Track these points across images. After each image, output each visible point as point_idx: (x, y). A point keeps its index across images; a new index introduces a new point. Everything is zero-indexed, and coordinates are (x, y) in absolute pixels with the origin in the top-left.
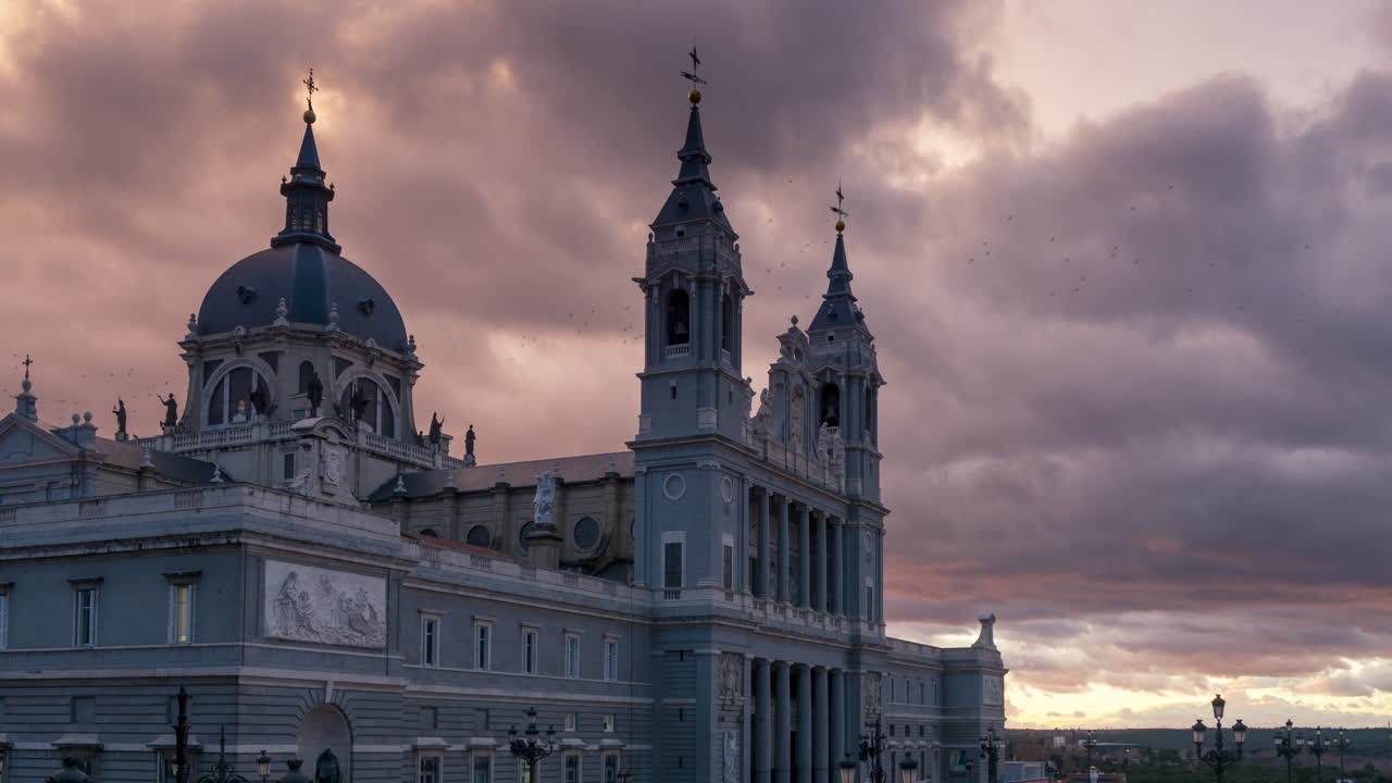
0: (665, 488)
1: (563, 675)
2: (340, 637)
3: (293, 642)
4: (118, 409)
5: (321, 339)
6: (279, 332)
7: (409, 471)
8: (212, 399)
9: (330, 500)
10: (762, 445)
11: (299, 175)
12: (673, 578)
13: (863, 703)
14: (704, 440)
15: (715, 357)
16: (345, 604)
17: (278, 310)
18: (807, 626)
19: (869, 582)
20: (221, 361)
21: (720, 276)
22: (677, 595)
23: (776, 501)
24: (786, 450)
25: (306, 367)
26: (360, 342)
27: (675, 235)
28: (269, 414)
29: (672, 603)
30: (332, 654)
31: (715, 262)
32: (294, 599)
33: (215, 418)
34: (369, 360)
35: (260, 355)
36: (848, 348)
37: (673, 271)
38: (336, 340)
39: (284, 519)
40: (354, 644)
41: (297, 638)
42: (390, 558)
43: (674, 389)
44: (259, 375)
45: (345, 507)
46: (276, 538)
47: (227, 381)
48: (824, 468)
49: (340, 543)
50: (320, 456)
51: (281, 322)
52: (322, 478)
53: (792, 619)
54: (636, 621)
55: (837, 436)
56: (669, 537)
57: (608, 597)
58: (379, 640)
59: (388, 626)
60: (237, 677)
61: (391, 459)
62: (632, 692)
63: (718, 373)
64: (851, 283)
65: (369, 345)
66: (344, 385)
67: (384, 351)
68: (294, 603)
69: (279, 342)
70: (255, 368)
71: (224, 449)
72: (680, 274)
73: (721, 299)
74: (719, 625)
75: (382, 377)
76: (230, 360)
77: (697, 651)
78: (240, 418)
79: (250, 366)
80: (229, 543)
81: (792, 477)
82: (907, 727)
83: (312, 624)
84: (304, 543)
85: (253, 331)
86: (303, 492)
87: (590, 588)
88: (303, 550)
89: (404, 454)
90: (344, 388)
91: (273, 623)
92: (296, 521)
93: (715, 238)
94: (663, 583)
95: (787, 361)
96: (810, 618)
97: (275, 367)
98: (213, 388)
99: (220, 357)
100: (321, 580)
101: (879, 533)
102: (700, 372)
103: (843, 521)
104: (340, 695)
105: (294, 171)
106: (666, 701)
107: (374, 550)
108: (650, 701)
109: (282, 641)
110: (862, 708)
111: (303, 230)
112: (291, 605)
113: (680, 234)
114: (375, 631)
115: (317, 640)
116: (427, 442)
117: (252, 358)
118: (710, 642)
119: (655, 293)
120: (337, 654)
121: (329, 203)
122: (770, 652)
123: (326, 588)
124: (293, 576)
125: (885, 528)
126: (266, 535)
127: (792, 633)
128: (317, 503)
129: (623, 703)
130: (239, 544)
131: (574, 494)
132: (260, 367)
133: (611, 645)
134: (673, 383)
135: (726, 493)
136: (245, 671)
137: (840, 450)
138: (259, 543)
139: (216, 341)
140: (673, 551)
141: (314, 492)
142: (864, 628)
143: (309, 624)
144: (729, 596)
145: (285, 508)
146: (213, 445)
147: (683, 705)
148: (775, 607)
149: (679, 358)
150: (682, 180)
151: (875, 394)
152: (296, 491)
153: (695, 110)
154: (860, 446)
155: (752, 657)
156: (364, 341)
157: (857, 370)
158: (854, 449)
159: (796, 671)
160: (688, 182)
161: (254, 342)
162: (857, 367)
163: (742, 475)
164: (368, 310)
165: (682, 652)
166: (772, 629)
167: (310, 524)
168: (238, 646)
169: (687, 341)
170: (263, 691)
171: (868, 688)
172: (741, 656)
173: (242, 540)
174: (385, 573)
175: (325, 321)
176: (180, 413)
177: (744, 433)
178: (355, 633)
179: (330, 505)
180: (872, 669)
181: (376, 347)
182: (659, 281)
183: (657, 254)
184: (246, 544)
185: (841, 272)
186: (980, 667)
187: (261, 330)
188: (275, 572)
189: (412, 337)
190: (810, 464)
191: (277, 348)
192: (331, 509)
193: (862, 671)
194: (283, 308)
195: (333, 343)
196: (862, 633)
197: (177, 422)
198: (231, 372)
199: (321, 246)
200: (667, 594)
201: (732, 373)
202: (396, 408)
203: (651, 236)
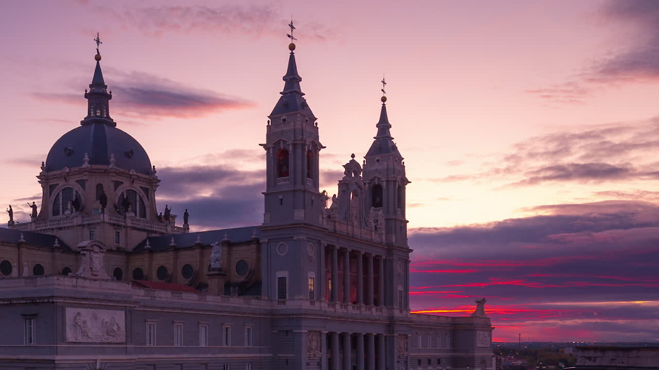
0: (277, 250)
1: (222, 345)
2: (103, 339)
3: (80, 343)
4: (9, 210)
5: (106, 172)
6: (85, 170)
7: (154, 235)
8: (54, 202)
9: (96, 278)
10: (333, 223)
11: (94, 89)
12: (282, 295)
13: (396, 351)
14: (297, 226)
15: (303, 183)
16: (104, 324)
17: (84, 159)
18: (361, 314)
19: (400, 288)
20: (58, 184)
21: (305, 141)
22: (284, 303)
23: (342, 252)
24: (348, 225)
25: (100, 187)
26: (127, 171)
27: (282, 121)
28: (82, 211)
29: (282, 307)
30: (99, 347)
31: (302, 135)
32: (80, 324)
33: (56, 213)
34: (132, 180)
35: (76, 181)
36: (388, 166)
37: (280, 140)
38: (114, 172)
39: (74, 289)
40: (110, 342)
41: (82, 341)
42: (126, 302)
43: (282, 200)
44: (76, 191)
45: (103, 280)
46: (70, 298)
47: (61, 194)
48: (372, 231)
49: (101, 297)
50: (90, 258)
51: (86, 165)
52: (92, 268)
53: (351, 310)
54: (262, 317)
55: (380, 213)
56: (281, 274)
57: (247, 306)
58: (122, 339)
59: (126, 332)
60: (54, 360)
61: (144, 230)
62: (260, 351)
63: (304, 191)
64: (390, 129)
65: (131, 173)
66: (119, 194)
67: (139, 175)
68: (80, 326)
69: (85, 175)
70: (74, 188)
71: (60, 229)
72: (284, 141)
73: (306, 153)
74: (305, 318)
75: (139, 188)
76: (62, 183)
77: (294, 331)
78: (68, 212)
79: (71, 187)
80: (48, 302)
81: (351, 238)
82: (429, 360)
83: (89, 334)
84: (84, 299)
85: (73, 169)
86: (83, 276)
87: (236, 302)
88: (83, 302)
89: (151, 227)
90: (119, 195)
91: (70, 335)
92: (79, 289)
93: (302, 122)
94: (277, 296)
95: (348, 179)
96: (363, 309)
97: (84, 188)
98: (54, 198)
99: (57, 183)
100: (93, 315)
101: (407, 261)
102: (294, 191)
103: (384, 257)
104: (103, 365)
105: (91, 86)
106: (280, 355)
107: (118, 299)
108: (271, 355)
109: (75, 343)
110: (395, 354)
111: (97, 116)
112: (78, 327)
113: (284, 120)
114: (120, 335)
115: (92, 341)
116: (163, 219)
117: (72, 183)
118: (301, 326)
119: (271, 150)
120: (101, 347)
121: (109, 101)
122: (338, 329)
123: (95, 317)
124: (79, 314)
125: (410, 259)
126: (65, 297)
127: (351, 318)
128: (90, 280)
129: (256, 357)
130: (53, 302)
131: (235, 249)
132: (77, 187)
133: (248, 329)
134: (281, 197)
135: (310, 250)
136: (58, 357)
137: (382, 221)
138: (62, 301)
139: (55, 175)
140: (282, 280)
141: (88, 275)
142: (397, 313)
143: (87, 335)
144: (312, 303)
145: (74, 283)
146: (55, 226)
147: (288, 357)
148: (341, 306)
149: (284, 184)
150: (285, 92)
151: (404, 188)
152: (79, 275)
153: (292, 54)
154: (394, 217)
155: (327, 332)
156: (129, 170)
157: (392, 178)
158: (390, 219)
159: (355, 337)
160: (289, 92)
161: (74, 175)
162: (393, 176)
163: (320, 241)
164: (131, 155)
165: (287, 332)
166: (339, 317)
167: (87, 290)
168: (55, 347)
169: (288, 175)
170: (66, 366)
171: (399, 344)
172: (320, 333)
173: (55, 300)
174: (123, 308)
175: (108, 163)
176: (39, 210)
177: (320, 219)
178: (110, 337)
179: (97, 280)
180: (402, 333)
181: (135, 173)
182: (272, 146)
183: (272, 131)
184: (56, 302)
185: (384, 124)
186: (474, 327)
187: (77, 169)
188: (70, 313)
189: (154, 167)
190: (362, 230)
191: (85, 178)
192: (97, 281)
193: (395, 335)
194: (86, 158)
195: (112, 174)
196: (395, 315)
197: (38, 215)
198: (63, 190)
199: (106, 123)
200: (279, 303)
201: (313, 190)
202: (146, 203)
203: (268, 122)
